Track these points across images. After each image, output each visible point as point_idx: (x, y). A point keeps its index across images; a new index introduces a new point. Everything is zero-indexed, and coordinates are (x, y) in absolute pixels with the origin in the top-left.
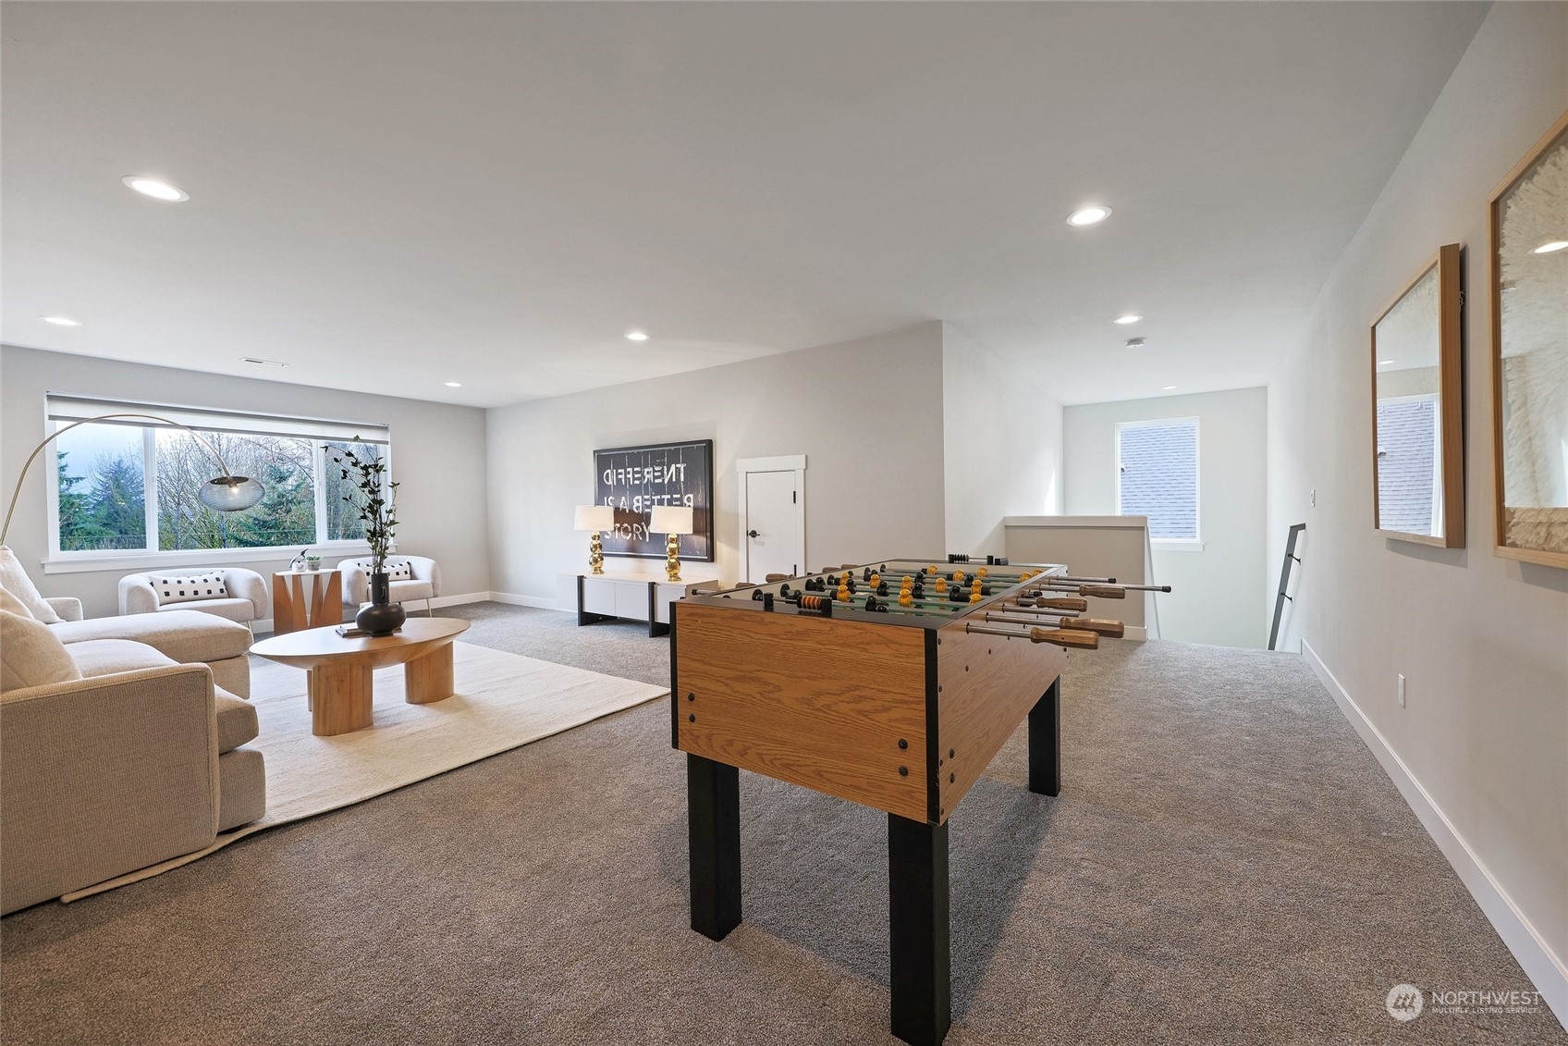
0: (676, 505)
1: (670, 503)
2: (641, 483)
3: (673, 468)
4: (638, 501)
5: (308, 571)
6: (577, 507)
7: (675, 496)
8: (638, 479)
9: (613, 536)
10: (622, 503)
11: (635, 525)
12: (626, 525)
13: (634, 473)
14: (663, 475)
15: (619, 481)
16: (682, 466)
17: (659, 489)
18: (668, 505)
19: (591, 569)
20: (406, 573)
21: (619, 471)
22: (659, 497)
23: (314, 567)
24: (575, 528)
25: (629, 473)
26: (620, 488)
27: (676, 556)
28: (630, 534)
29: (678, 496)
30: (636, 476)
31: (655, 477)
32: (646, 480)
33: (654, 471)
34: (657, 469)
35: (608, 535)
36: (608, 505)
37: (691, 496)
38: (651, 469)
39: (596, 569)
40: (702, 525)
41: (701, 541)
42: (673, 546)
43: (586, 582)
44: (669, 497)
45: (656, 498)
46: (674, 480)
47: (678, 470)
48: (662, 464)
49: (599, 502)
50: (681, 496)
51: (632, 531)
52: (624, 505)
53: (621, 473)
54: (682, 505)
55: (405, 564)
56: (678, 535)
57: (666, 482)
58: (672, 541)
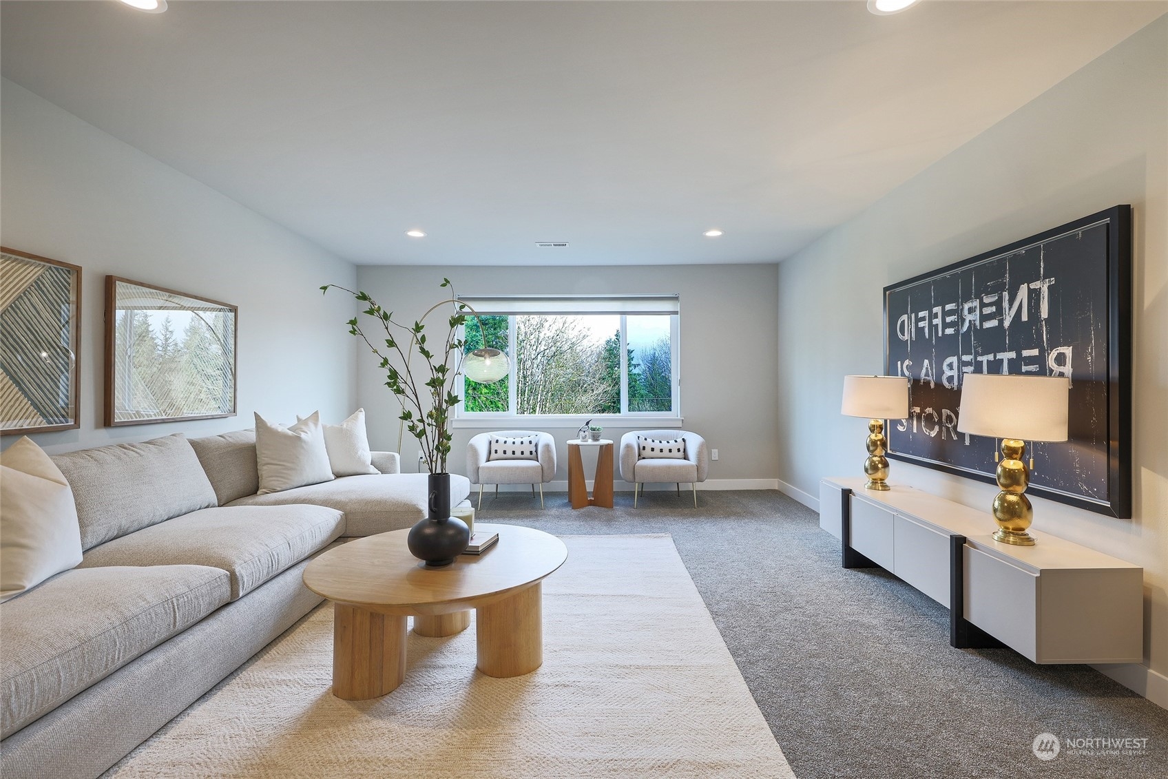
0: (1029, 373)
1: (1015, 369)
2: (957, 331)
3: (1024, 289)
4: (950, 366)
5: (590, 442)
6: (845, 377)
7: (1026, 353)
8: (951, 325)
9: (910, 428)
10: (924, 371)
11: (945, 412)
12: (929, 410)
13: (946, 314)
14: (999, 313)
15: (920, 331)
16: (1044, 287)
17: (991, 341)
18: (1011, 373)
19: (867, 480)
20: (679, 450)
21: (921, 314)
22: (991, 357)
23: (595, 438)
24: (842, 413)
25: (936, 316)
26: (923, 346)
27: (1021, 489)
28: (937, 428)
29: (1035, 352)
30: (949, 319)
31: (984, 318)
32: (966, 325)
33: (983, 305)
34: (987, 300)
35: (902, 425)
36: (903, 374)
37: (1068, 351)
38: (976, 303)
39: (874, 482)
40: (1096, 420)
41: (1096, 460)
42: (1014, 464)
43: (854, 501)
44: (1013, 355)
45: (984, 359)
46: (1025, 318)
47: (1034, 296)
48: (998, 289)
49: (891, 370)
50: (1042, 351)
51: (940, 423)
52: (927, 375)
53: (923, 319)
54: (1043, 371)
55: (680, 440)
56: (1027, 443)
57: (1007, 324)
58: (1011, 453)
